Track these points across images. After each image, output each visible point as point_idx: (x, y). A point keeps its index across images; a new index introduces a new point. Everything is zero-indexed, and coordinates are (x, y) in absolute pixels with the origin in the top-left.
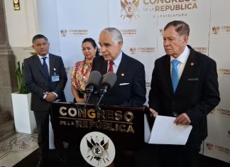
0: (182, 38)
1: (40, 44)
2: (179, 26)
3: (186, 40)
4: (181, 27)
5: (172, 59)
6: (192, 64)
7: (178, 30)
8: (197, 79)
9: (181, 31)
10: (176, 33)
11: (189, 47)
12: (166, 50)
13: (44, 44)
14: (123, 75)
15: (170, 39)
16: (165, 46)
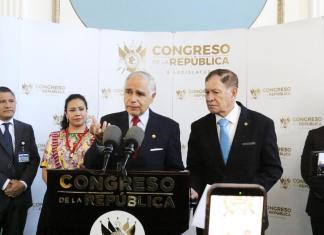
0: (229, 91)
1: (4, 101)
2: (225, 75)
3: (234, 93)
4: (228, 77)
5: (218, 118)
6: (246, 124)
7: (224, 80)
8: (254, 143)
9: (228, 82)
10: (222, 84)
11: (239, 104)
12: (210, 107)
13: (11, 101)
14: (154, 136)
15: (215, 92)
16: (207, 101)
